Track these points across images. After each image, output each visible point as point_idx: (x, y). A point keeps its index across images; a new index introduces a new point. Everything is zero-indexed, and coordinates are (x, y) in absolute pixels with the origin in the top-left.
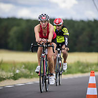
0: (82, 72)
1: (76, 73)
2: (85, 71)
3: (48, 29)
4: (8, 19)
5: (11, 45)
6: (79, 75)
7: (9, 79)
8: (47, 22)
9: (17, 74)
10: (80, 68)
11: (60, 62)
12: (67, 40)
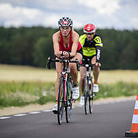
0: (127, 95)
1: (118, 96)
2: (130, 93)
3: (71, 38)
4: (33, 28)
5: (36, 60)
6: (123, 99)
7: (34, 103)
8: (70, 29)
9: (44, 97)
10: (124, 90)
11: (90, 82)
12: (99, 53)
